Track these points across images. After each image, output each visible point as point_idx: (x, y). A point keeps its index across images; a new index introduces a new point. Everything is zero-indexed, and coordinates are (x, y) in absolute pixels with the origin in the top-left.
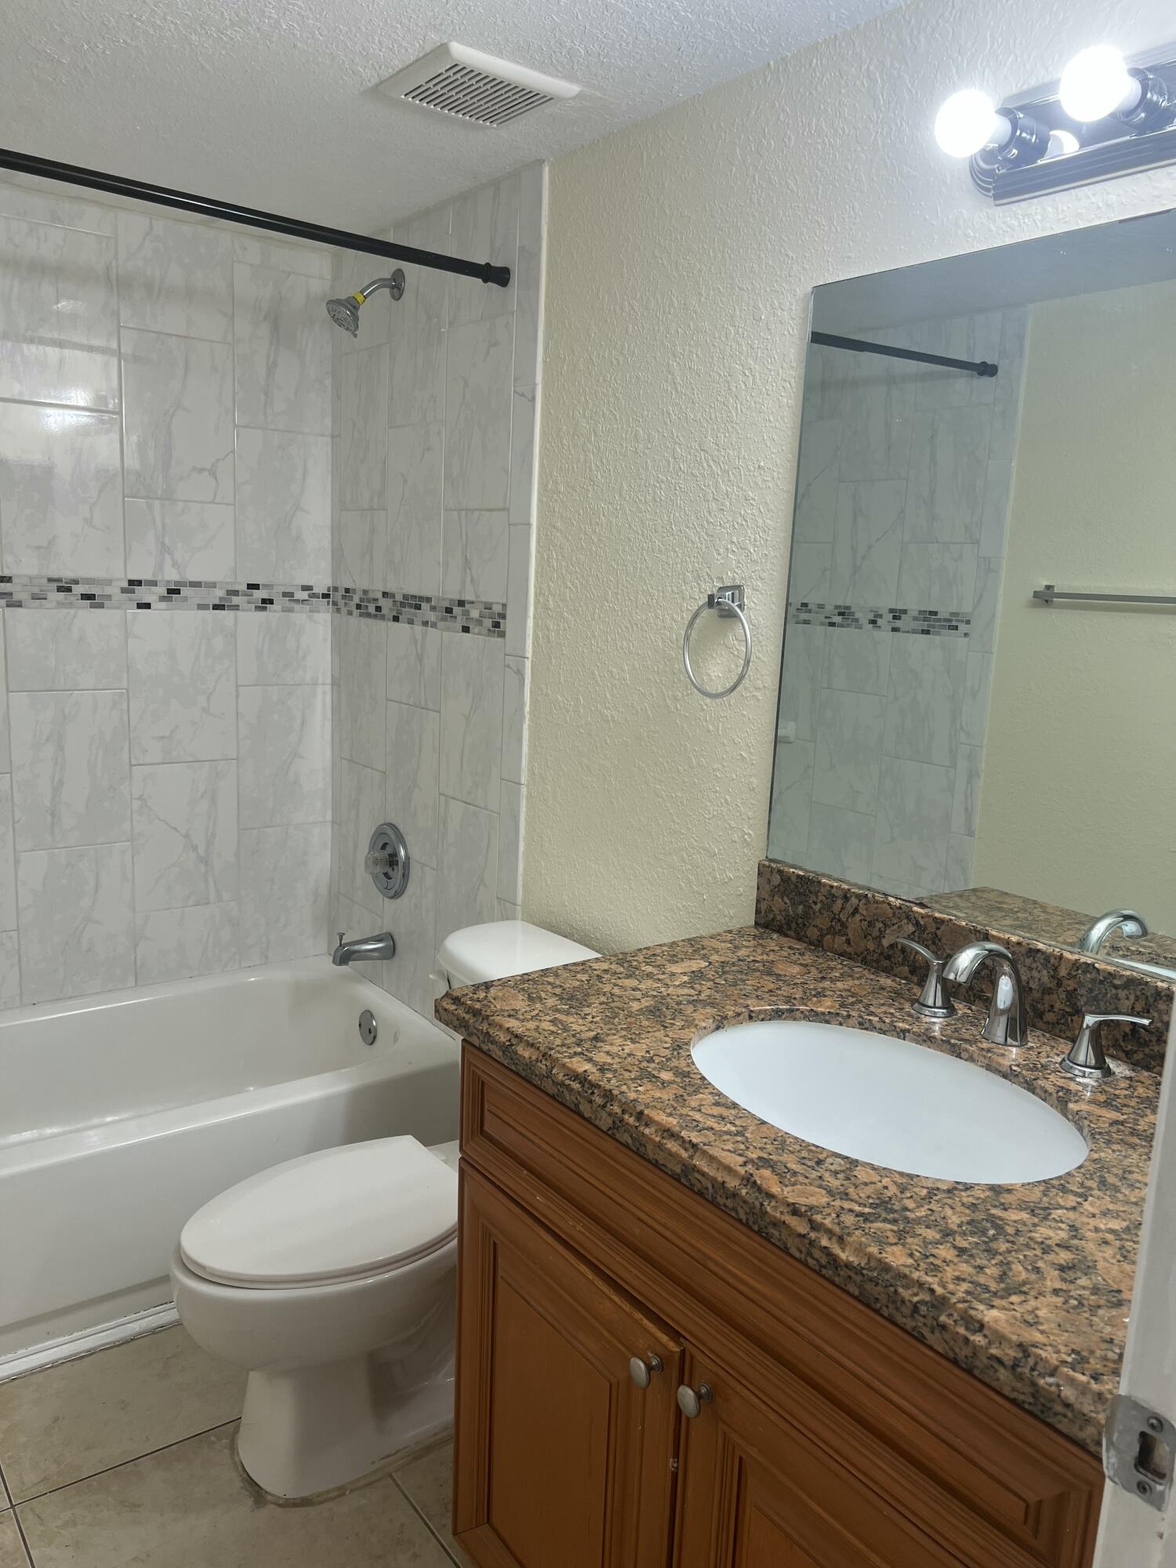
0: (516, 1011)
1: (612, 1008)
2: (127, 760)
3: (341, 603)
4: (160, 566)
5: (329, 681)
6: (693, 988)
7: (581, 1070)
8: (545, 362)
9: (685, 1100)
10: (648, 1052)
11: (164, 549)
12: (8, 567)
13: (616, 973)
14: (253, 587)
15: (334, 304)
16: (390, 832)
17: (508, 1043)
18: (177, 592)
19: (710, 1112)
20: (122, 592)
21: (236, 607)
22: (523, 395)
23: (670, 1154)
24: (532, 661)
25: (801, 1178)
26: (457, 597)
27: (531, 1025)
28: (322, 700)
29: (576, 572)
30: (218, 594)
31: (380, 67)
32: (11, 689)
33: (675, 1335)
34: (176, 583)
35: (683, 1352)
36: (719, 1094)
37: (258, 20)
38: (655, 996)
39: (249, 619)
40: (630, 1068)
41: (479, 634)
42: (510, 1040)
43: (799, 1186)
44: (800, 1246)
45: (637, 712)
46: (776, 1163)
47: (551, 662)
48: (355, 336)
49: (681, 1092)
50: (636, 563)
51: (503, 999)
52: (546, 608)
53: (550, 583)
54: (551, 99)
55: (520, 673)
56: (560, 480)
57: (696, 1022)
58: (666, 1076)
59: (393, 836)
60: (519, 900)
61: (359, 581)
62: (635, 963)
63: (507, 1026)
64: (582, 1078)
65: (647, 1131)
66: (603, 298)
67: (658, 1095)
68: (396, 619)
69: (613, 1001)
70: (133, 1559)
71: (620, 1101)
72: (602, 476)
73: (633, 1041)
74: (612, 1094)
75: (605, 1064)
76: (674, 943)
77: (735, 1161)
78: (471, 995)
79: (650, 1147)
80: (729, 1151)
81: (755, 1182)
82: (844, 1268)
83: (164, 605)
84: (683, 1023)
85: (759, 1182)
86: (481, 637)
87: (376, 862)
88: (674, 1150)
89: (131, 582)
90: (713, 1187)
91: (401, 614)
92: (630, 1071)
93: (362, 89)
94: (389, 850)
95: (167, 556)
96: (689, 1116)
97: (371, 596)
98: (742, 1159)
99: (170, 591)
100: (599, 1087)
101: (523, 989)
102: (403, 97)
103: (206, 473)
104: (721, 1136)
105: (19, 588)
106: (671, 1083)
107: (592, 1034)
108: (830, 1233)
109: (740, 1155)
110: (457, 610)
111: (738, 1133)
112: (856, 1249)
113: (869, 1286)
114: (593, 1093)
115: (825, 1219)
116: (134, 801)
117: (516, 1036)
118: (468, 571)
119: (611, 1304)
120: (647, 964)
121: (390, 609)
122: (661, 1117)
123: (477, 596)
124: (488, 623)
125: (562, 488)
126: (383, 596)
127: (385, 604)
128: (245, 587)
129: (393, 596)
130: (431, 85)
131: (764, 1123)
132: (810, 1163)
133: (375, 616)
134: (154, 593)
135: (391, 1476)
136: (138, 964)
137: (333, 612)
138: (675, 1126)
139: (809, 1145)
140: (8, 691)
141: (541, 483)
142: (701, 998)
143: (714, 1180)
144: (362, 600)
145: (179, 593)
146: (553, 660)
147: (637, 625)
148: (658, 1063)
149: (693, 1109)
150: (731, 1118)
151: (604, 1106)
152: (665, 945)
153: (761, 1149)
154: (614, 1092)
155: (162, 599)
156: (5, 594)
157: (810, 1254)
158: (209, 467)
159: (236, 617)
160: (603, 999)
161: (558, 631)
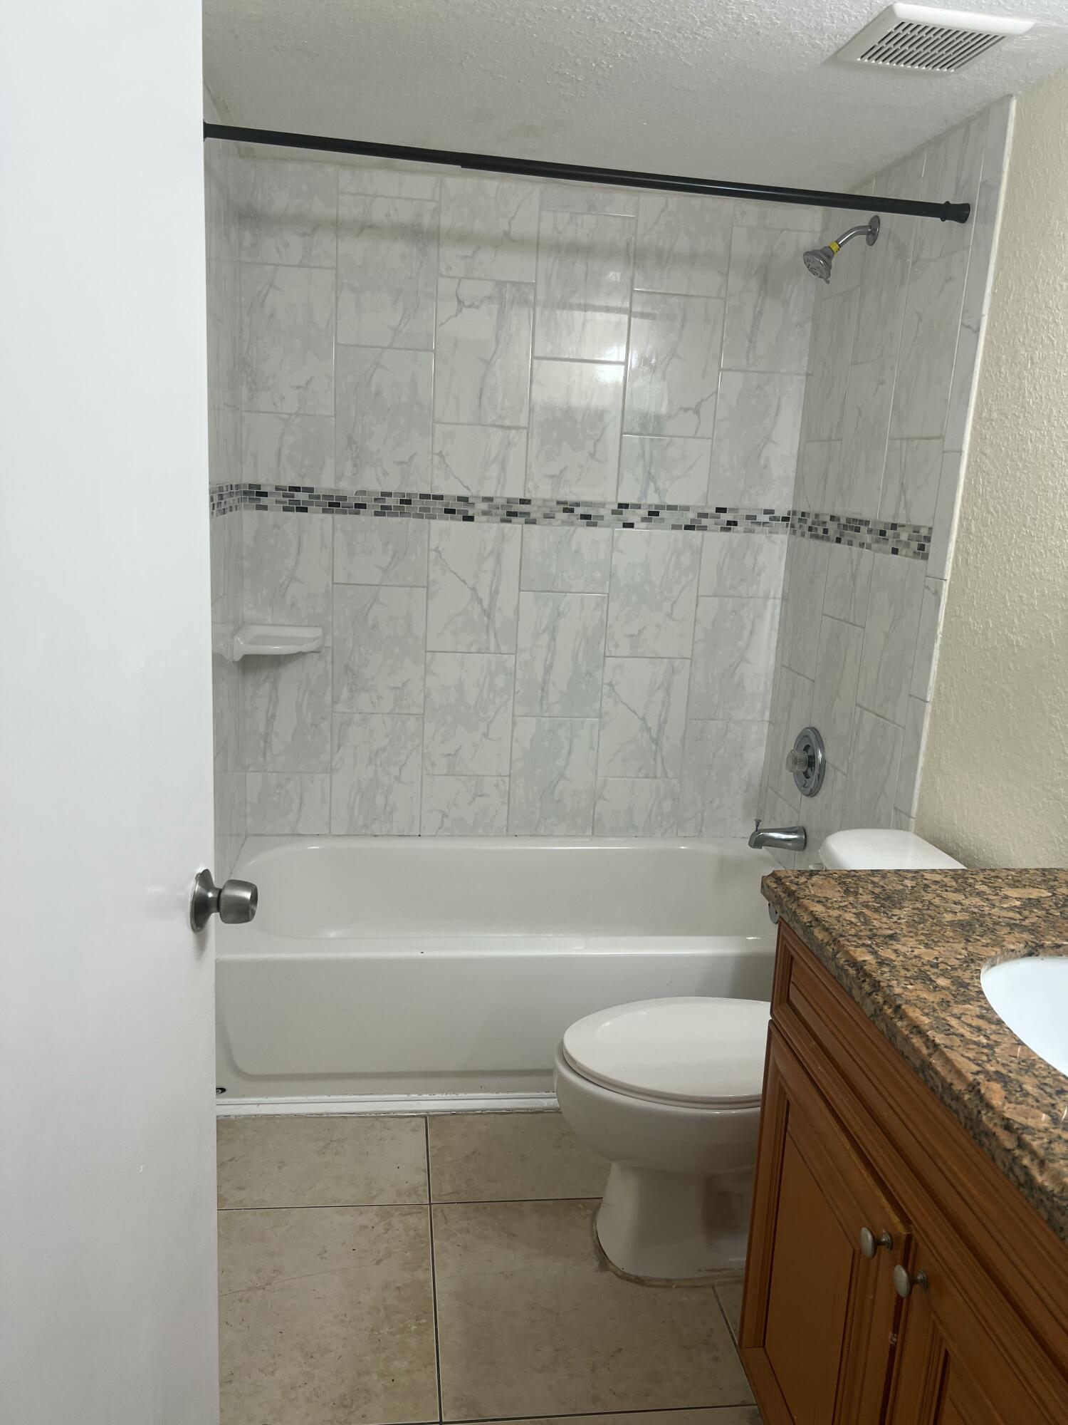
0: (827, 899)
1: (923, 915)
2: (603, 652)
3: (797, 525)
4: (644, 493)
5: (780, 595)
6: (1020, 913)
7: (860, 959)
8: (993, 293)
9: (949, 1006)
10: (937, 958)
11: (650, 477)
12: (529, 492)
13: (946, 886)
14: (721, 510)
15: (810, 255)
16: (812, 737)
17: (808, 924)
18: (657, 514)
19: (970, 1021)
20: (612, 514)
21: (704, 528)
22: (969, 327)
23: (913, 1047)
24: (950, 583)
25: (1030, 1100)
26: (891, 521)
27: (835, 913)
28: (772, 611)
29: (1000, 498)
30: (691, 515)
31: (836, 37)
32: (522, 588)
33: (906, 1221)
34: (656, 506)
35: (909, 1237)
36: (990, 1009)
37: (723, 17)
38: (975, 913)
39: (714, 540)
40: (910, 968)
41: (906, 556)
42: (810, 922)
43: (1023, 1106)
44: (1005, 1160)
45: (1042, 639)
46: (1011, 1081)
47: (967, 585)
48: (828, 282)
49: (950, 998)
50: (1056, 488)
51: (820, 887)
52: (968, 532)
53: (975, 509)
54: (1003, 37)
55: (937, 594)
56: (994, 408)
57: (1005, 943)
58: (942, 982)
59: (813, 740)
60: (914, 813)
61: (813, 505)
62: (971, 881)
63: (812, 909)
64: (859, 966)
65: (899, 1024)
66: (1055, 224)
67: (925, 995)
68: (838, 540)
69: (928, 909)
70: (500, 1273)
71: (884, 993)
72: (1034, 402)
73: (927, 946)
74: (879, 986)
75: (887, 959)
76: (1026, 870)
77: (968, 1068)
78: (793, 878)
79: (899, 1039)
80: (969, 1058)
81: (979, 1091)
82: (1038, 1192)
83: (644, 525)
84: (989, 941)
85: (983, 1091)
86: (907, 559)
87: (795, 761)
88: (917, 1045)
89: (621, 506)
90: (942, 1086)
91: (843, 536)
92: (908, 970)
93: (823, 60)
94: (810, 753)
95: (652, 484)
96: (945, 1019)
97: (821, 519)
98: (976, 1068)
99: (651, 513)
100: (870, 976)
101: (844, 883)
102: (859, 59)
103: (691, 412)
104: (968, 1044)
105: (535, 509)
106: (943, 988)
107: (891, 932)
108: (1034, 1154)
109: (978, 1064)
110: (889, 533)
111: (987, 1046)
112: (1053, 1177)
113: (1057, 1214)
114: (864, 981)
115: (1034, 1140)
116: (604, 686)
117: (817, 920)
118: (903, 497)
119: (860, 1176)
120: (984, 883)
121: (835, 532)
122: (914, 1013)
123: (908, 520)
124: (914, 545)
125: (995, 415)
126: (831, 520)
127: (832, 527)
128: (714, 511)
129: (838, 519)
130: (883, 44)
131: (1020, 1043)
132: (1048, 1090)
133: (822, 538)
134: (637, 514)
135: (713, 1287)
136: (595, 818)
137: (790, 534)
138: (926, 1024)
139: (1059, 1074)
140: (520, 590)
141: (976, 411)
142: (1023, 923)
143: (943, 1080)
144: (813, 523)
145: (658, 515)
146: (969, 583)
147: (1050, 551)
148: (941, 970)
149: (953, 1015)
150: (988, 1032)
151: (870, 994)
152: (1014, 870)
153: (1003, 1065)
154: (882, 984)
155: (644, 520)
156: (525, 513)
157: (1011, 1169)
158: (693, 406)
159: (703, 536)
160: (919, 905)
161: (976, 554)
